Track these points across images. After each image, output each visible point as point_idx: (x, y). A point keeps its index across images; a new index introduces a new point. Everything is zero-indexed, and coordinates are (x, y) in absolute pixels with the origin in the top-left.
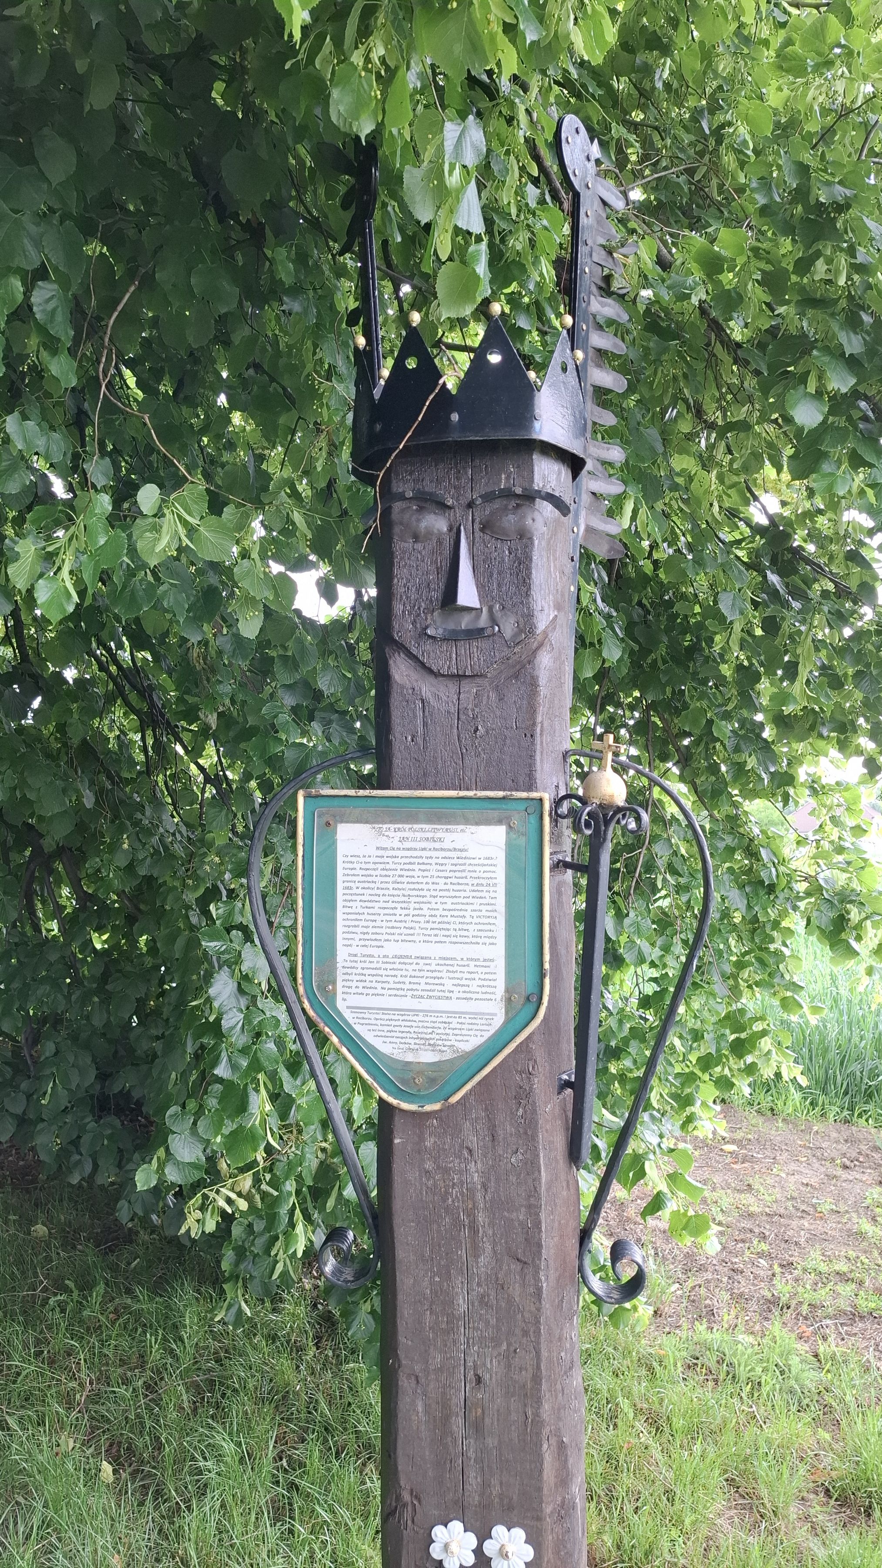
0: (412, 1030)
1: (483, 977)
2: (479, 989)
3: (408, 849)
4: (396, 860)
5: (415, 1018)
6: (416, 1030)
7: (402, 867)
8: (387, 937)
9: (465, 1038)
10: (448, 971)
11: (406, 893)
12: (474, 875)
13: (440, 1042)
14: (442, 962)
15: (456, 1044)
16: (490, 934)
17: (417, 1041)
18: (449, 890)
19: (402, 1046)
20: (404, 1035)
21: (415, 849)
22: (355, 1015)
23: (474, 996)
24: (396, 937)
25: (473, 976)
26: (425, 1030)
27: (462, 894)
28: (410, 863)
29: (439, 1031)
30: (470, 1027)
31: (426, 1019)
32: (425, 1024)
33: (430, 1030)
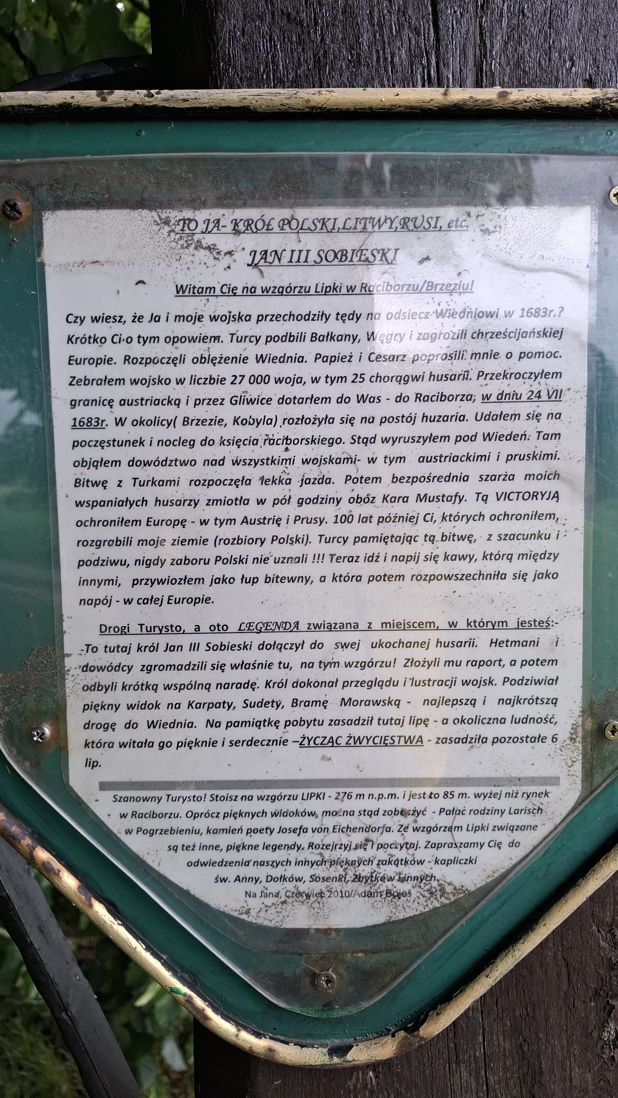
0: (304, 840)
1: (516, 673)
2: (506, 711)
3: (281, 291)
4: (243, 329)
5: (312, 805)
6: (317, 838)
7: (263, 349)
8: (220, 570)
9: (465, 853)
10: (410, 662)
11: (279, 432)
12: (490, 366)
13: (390, 870)
14: (393, 636)
15: (438, 871)
16: (537, 546)
17: (320, 871)
18: (411, 419)
19: (273, 887)
20: (280, 855)
21: (304, 291)
22: (128, 807)
23: (490, 731)
24: (251, 570)
25: (485, 672)
26: (344, 839)
27: (453, 429)
28: (289, 338)
29: (387, 838)
30: (478, 820)
31: (348, 805)
32: (344, 821)
33: (358, 838)
